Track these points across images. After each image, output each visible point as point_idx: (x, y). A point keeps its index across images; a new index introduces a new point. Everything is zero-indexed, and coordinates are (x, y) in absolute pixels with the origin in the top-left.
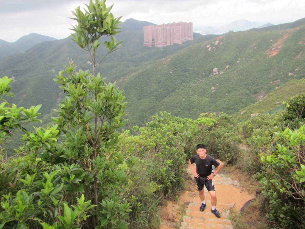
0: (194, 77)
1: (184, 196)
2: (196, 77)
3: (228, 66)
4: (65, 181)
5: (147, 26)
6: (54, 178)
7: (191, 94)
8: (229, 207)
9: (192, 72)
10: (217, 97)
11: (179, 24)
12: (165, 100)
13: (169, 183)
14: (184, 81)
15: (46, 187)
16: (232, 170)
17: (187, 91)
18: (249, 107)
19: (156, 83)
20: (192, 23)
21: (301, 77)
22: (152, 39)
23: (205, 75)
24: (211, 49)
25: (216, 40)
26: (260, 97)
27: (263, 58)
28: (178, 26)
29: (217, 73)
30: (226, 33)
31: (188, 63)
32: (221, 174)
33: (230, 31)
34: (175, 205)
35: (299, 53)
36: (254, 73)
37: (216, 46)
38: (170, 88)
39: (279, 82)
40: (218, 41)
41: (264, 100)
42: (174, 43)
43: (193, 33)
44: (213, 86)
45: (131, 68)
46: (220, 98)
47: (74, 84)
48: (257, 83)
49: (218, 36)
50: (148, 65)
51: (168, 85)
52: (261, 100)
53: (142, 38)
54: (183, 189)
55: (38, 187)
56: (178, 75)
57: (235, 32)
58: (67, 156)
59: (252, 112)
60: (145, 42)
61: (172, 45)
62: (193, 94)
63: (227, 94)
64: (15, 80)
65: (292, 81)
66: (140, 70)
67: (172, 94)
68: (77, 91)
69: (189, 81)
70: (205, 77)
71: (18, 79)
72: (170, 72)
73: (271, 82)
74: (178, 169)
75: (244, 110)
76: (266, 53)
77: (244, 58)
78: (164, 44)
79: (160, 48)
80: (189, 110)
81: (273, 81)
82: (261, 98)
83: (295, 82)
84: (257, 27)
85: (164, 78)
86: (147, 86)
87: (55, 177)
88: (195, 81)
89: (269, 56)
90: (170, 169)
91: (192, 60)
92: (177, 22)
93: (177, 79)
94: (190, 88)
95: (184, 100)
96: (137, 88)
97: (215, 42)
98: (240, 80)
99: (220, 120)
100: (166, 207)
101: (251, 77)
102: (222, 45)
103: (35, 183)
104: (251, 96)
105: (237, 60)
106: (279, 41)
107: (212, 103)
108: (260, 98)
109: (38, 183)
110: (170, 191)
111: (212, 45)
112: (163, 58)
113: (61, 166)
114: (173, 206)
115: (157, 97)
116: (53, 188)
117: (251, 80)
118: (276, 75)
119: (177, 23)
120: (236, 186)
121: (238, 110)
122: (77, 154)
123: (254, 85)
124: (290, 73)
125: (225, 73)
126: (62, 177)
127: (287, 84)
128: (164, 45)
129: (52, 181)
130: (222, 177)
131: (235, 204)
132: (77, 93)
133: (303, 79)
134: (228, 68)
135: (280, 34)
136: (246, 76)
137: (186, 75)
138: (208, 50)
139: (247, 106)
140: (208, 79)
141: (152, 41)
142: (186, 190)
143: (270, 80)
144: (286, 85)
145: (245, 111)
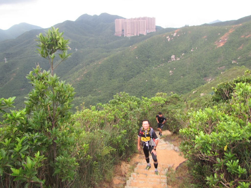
0: (155, 62)
1: (136, 158)
2: (158, 62)
3: (183, 54)
4: (30, 144)
5: (118, 19)
6: (23, 142)
7: (153, 76)
8: (168, 167)
9: (154, 58)
10: (174, 79)
11: (144, 19)
12: (131, 80)
13: (123, 148)
14: (147, 65)
15: (17, 147)
16: (176, 138)
17: (150, 74)
18: (200, 88)
19: (124, 66)
20: (155, 18)
21: (242, 64)
22: (122, 30)
23: (165, 61)
24: (170, 39)
25: (174, 33)
27: (212, 48)
29: (175, 60)
30: (183, 27)
31: (151, 51)
32: (166, 142)
33: (186, 25)
34: (127, 165)
35: (241, 45)
36: (205, 60)
37: (174, 37)
38: (135, 71)
39: (224, 68)
40: (176, 33)
41: (212, 82)
42: (140, 34)
43: (156, 26)
44: (171, 70)
45: (104, 53)
46: (176, 79)
47: (39, 80)
48: (207, 69)
49: (176, 29)
50: (117, 51)
51: (134, 68)
52: (209, 83)
53: (113, 29)
54: (135, 152)
55: (13, 147)
56: (143, 61)
57: (190, 27)
58: (33, 127)
59: (202, 92)
60: (116, 32)
61: (138, 35)
62: (155, 76)
63: (182, 77)
64: (7, 61)
65: (234, 67)
66: (112, 55)
67: (137, 75)
69: (152, 65)
70: (164, 62)
71: (9, 60)
72: (136, 58)
73: (218, 68)
74: (131, 137)
75: (195, 90)
76: (215, 44)
77: (196, 48)
78: (131, 35)
79: (128, 38)
80: (151, 89)
81: (220, 67)
82: (209, 81)
83: (237, 69)
85: (130, 62)
86: (117, 69)
87: (24, 141)
88: (156, 65)
89: (217, 47)
90: (125, 137)
91: (154, 49)
92: (143, 17)
93: (142, 63)
94: (153, 71)
95: (147, 81)
96: (109, 70)
97: (173, 34)
98: (193, 66)
99: (171, 99)
100: (120, 166)
101: (202, 63)
102: (179, 36)
103: (11, 144)
104: (202, 79)
105: (191, 49)
106: (225, 34)
107: (170, 84)
109: (13, 144)
110: (124, 154)
111: (171, 37)
112: (131, 46)
113: (29, 134)
115: (125, 78)
116: (21, 148)
117: (202, 66)
118: (222, 62)
120: (176, 151)
121: (191, 90)
122: (40, 126)
123: (203, 70)
124: (234, 61)
125: (181, 59)
126: (29, 141)
127: (230, 70)
129: (22, 144)
130: (167, 144)
131: (174, 165)
132: (40, 87)
133: (243, 66)
135: (226, 29)
136: (197, 62)
137: (149, 60)
138: (168, 41)
139: (198, 87)
140: (167, 65)
142: (137, 153)
143: (217, 66)
145: (196, 91)
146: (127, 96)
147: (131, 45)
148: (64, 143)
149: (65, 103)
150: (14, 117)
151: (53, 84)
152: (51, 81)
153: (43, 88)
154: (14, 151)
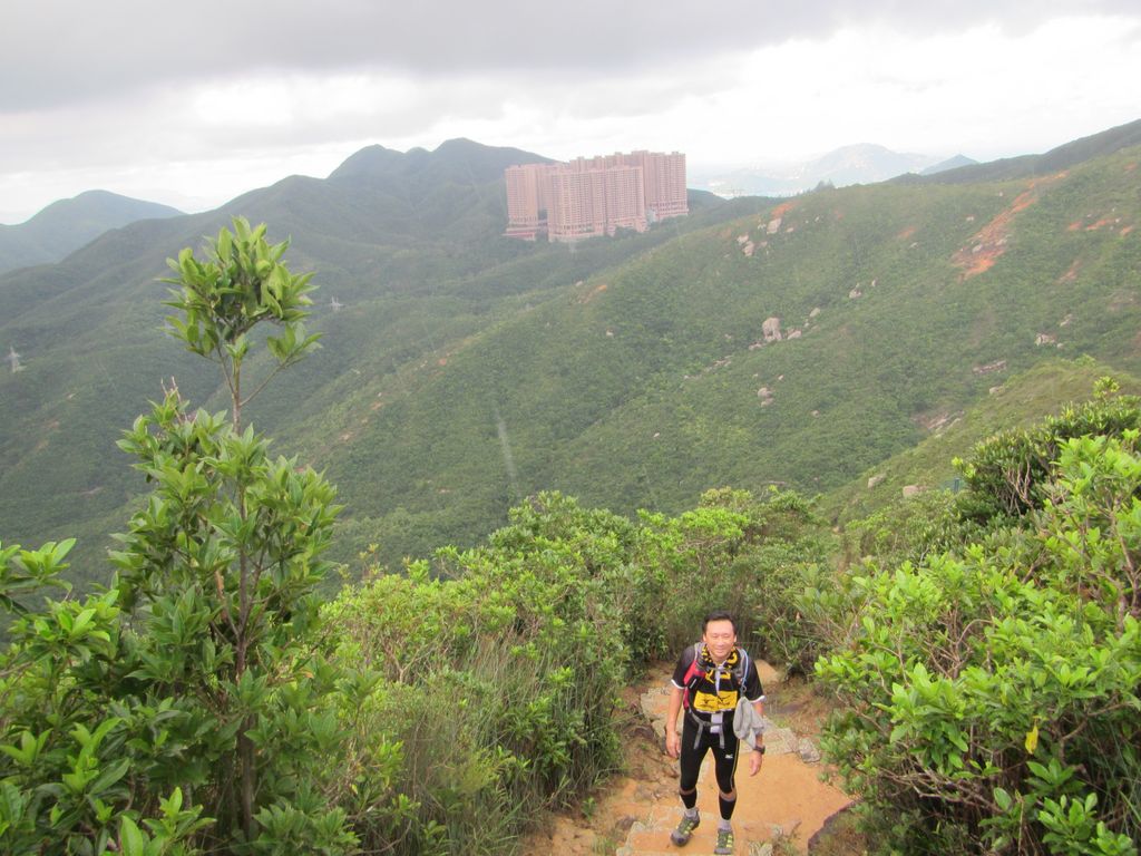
0: (692, 352)
1: (621, 798)
2: (704, 350)
3: (816, 312)
4: (139, 752)
5: (519, 166)
6: (104, 742)
7: (685, 413)
8: (774, 834)
9: (684, 332)
10: (778, 426)
11: (636, 159)
12: (587, 435)
13: (560, 753)
14: (656, 366)
15: (77, 767)
16: (802, 699)
17: (670, 404)
18: (897, 462)
19: (555, 373)
20: (683, 156)
21: (1081, 349)
22: (539, 213)
23: (735, 343)
24: (755, 248)
25: (771, 218)
26: (935, 422)
27: (942, 280)
28: (631, 165)
29: (779, 336)
30: (809, 192)
31: (673, 300)
33: (821, 183)
34: (582, 832)
35: (1072, 262)
36: (913, 334)
37: (770, 238)
38: (604, 392)
39: (1002, 366)
40: (780, 220)
41: (950, 434)
42: (618, 228)
43: (689, 191)
44: (763, 383)
45: (461, 319)
46: (790, 426)
47: (179, 456)
48: (923, 372)
49: (779, 201)
50: (521, 307)
51: (597, 382)
52: (939, 436)
53: (499, 210)
54: (616, 772)
55: (56, 769)
56: (635, 346)
57: (840, 189)
58: (149, 673)
59: (907, 479)
60: (510, 223)
61: (612, 234)
62: (693, 413)
63: (815, 412)
64: (22, 364)
65: (1048, 364)
66: (495, 326)
67: (614, 412)
68: (185, 481)
69: (678, 364)
70: (735, 350)
71: (31, 360)
72: (605, 333)
73: (976, 369)
74: (597, 701)
75: (878, 471)
76: (953, 262)
77: (873, 283)
78: (580, 232)
79: (566, 246)
80: (679, 473)
81: (982, 364)
82: (938, 427)
83: (1060, 369)
84: (917, 170)
85: (581, 354)
86: (522, 385)
87: (109, 737)
88: (698, 364)
89: (963, 275)
90: (567, 699)
91: (685, 290)
92: (629, 153)
93: (631, 358)
94: (682, 390)
95: (657, 435)
96: (483, 393)
97: (767, 223)
98: (861, 361)
99: (771, 516)
100: (551, 838)
101: (900, 350)
102: (791, 233)
103: (47, 756)
104: (905, 419)
105: (850, 288)
106: (996, 219)
107: (762, 445)
108: (936, 428)
109: (56, 756)
110: (564, 781)
111: (757, 236)
112: (580, 283)
113: (131, 704)
114: (576, 837)
115: (557, 426)
116: (97, 772)
117: (901, 362)
118: (992, 342)
119: (628, 156)
120: (805, 758)
121: (857, 472)
122: (181, 665)
123: (911, 379)
124: (1043, 333)
125: (805, 335)
126: (130, 736)
127: (1030, 376)
128: (584, 235)
129: (97, 753)
131: (797, 826)
132: (185, 486)
133: (1088, 356)
134: (815, 317)
135: (1001, 195)
136: (881, 347)
137: (665, 344)
138: (744, 253)
139: (888, 457)
140: (745, 360)
141: (539, 219)
142: (627, 774)
143: (971, 362)
144: (1024, 379)
145: (882, 476)
146: (572, 508)
147: (582, 277)
148: (292, 741)
149: (297, 559)
150: (64, 631)
151: (240, 471)
152: (234, 458)
153: (195, 492)
154: (63, 791)
